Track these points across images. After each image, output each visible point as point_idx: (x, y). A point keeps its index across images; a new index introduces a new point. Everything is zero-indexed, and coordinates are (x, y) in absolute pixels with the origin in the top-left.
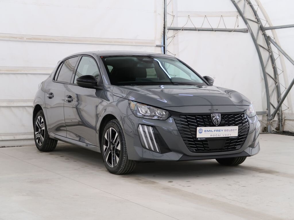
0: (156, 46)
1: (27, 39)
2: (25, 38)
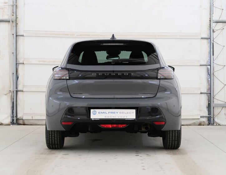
0: (201, 38)
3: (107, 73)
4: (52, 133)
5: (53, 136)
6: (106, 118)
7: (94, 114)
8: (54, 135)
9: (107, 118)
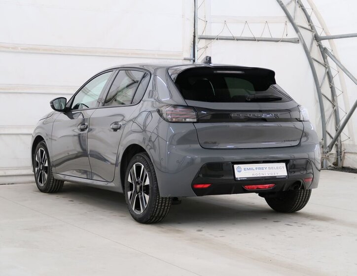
1: (22, 49)
2: (19, 48)
3: (249, 113)
4: (162, 201)
5: (163, 204)
6: (253, 176)
7: (239, 171)
8: (165, 203)
9: (255, 176)
